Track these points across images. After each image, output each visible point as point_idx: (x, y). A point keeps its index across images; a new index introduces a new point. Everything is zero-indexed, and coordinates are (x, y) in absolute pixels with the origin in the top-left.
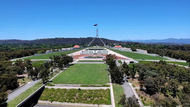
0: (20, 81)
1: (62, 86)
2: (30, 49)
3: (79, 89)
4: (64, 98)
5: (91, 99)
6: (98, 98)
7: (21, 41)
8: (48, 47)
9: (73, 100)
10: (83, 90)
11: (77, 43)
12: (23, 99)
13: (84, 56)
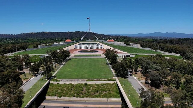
0: (22, 76)
1: (67, 81)
2: (18, 43)
3: (86, 84)
4: (72, 93)
5: (99, 94)
6: (106, 92)
7: (5, 35)
8: (35, 41)
9: (81, 95)
10: (90, 85)
11: (65, 37)
12: (33, 95)
13: (79, 51)
